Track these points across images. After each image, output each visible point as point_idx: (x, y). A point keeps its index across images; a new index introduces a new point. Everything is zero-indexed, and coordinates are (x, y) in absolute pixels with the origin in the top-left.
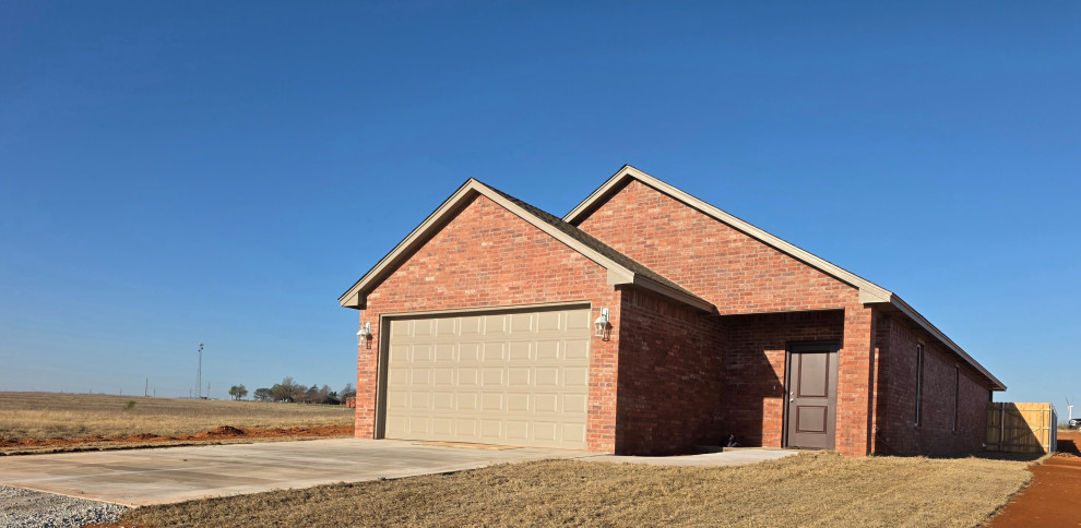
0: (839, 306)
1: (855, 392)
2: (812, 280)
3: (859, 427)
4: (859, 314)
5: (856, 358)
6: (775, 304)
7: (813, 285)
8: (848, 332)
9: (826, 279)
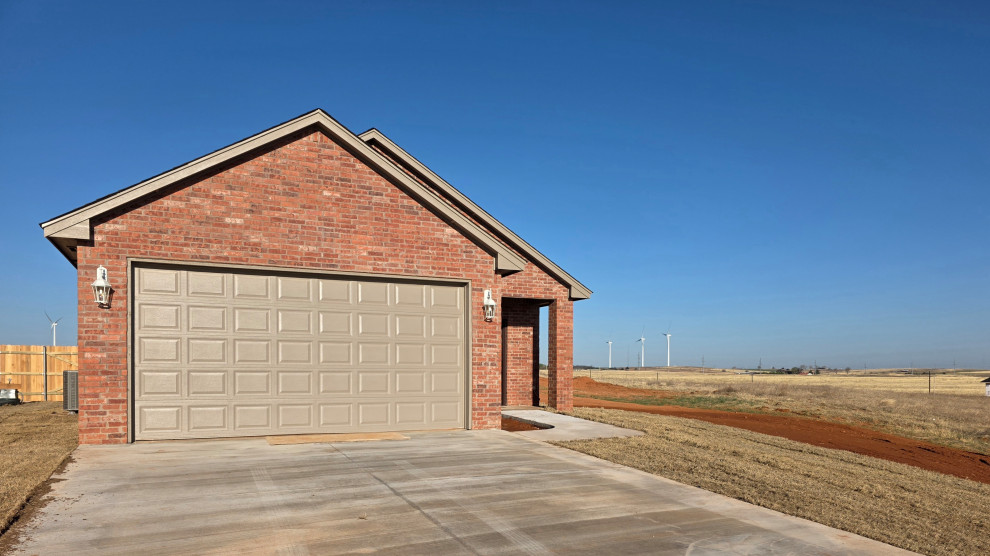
0: (553, 296)
1: (565, 363)
2: (535, 275)
3: (568, 389)
4: (565, 304)
7: (535, 279)
8: (559, 318)
9: (544, 275)
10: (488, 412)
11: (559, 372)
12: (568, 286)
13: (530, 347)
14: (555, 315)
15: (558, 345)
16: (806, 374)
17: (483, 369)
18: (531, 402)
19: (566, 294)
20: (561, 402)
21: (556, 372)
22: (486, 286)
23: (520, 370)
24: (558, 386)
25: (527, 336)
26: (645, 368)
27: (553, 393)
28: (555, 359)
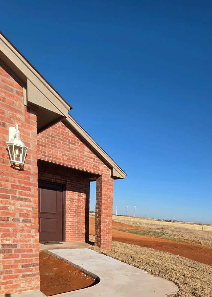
0: (100, 173)
1: (107, 219)
2: (86, 153)
3: (109, 236)
4: (108, 180)
5: (107, 202)
6: (64, 160)
7: (86, 156)
8: (104, 188)
9: (93, 155)
10: (21, 274)
11: (103, 225)
12: (111, 168)
13: (83, 206)
14: (101, 186)
15: (103, 206)
16: (172, 222)
17: (10, 225)
18: (84, 240)
19: (109, 173)
20: (104, 244)
21: (100, 224)
22: (12, 123)
23: (75, 219)
24: (102, 233)
25: (81, 198)
26: (128, 216)
27: (98, 237)
28: (100, 215)
